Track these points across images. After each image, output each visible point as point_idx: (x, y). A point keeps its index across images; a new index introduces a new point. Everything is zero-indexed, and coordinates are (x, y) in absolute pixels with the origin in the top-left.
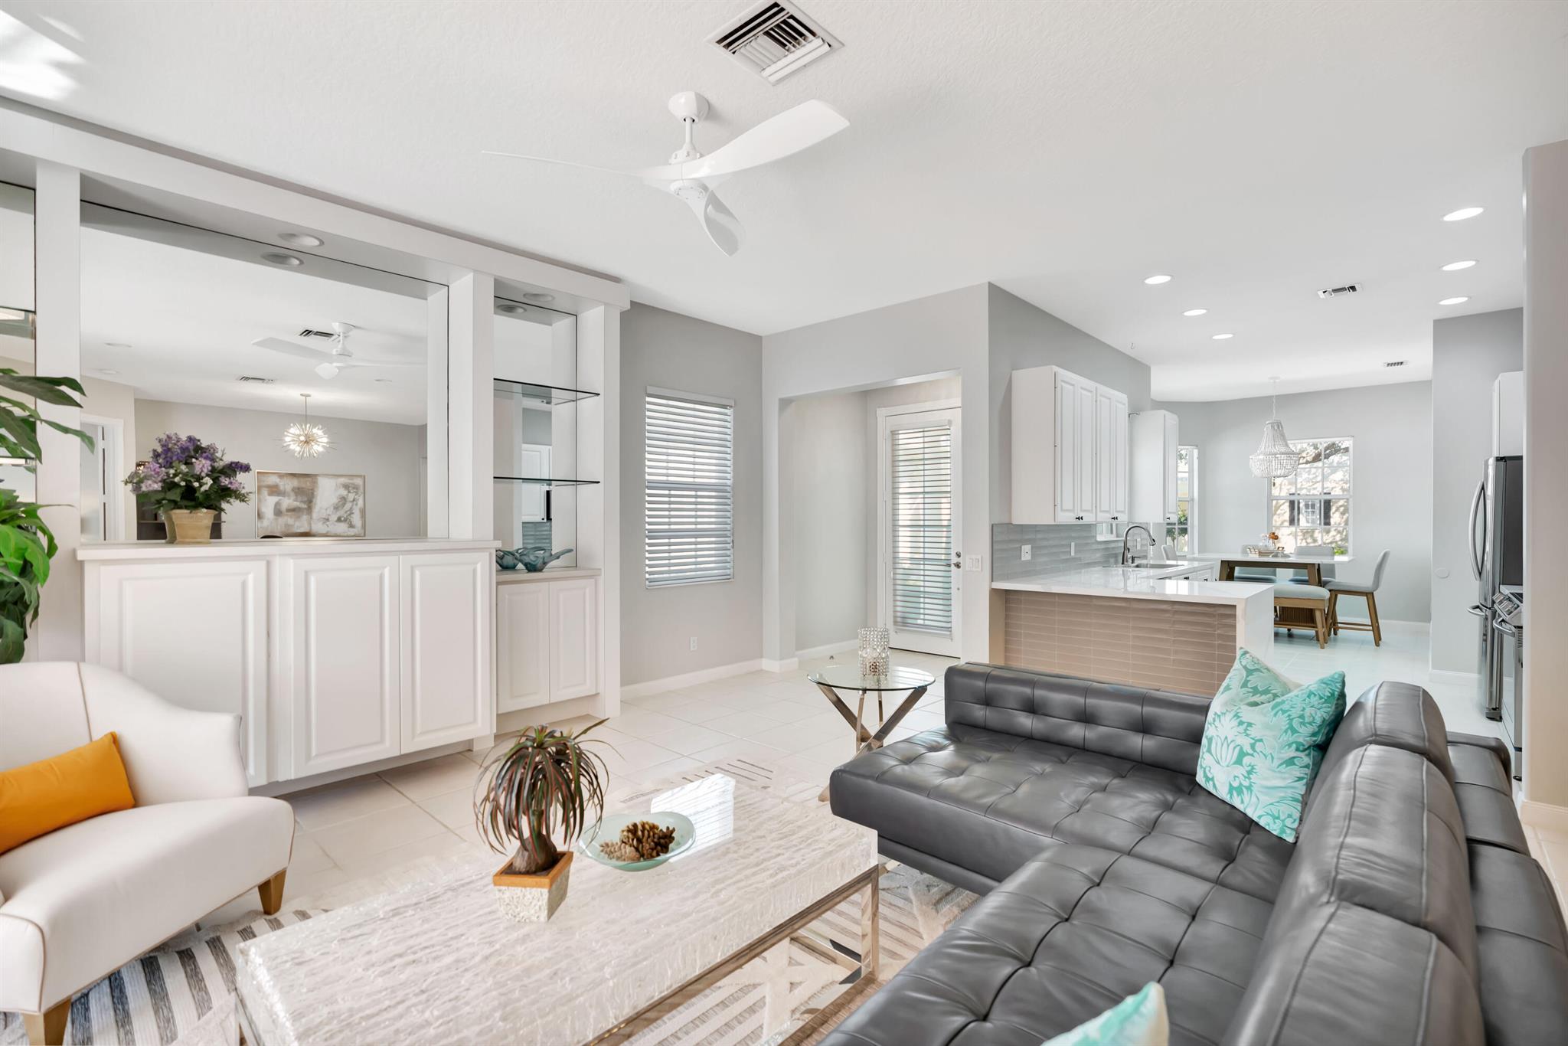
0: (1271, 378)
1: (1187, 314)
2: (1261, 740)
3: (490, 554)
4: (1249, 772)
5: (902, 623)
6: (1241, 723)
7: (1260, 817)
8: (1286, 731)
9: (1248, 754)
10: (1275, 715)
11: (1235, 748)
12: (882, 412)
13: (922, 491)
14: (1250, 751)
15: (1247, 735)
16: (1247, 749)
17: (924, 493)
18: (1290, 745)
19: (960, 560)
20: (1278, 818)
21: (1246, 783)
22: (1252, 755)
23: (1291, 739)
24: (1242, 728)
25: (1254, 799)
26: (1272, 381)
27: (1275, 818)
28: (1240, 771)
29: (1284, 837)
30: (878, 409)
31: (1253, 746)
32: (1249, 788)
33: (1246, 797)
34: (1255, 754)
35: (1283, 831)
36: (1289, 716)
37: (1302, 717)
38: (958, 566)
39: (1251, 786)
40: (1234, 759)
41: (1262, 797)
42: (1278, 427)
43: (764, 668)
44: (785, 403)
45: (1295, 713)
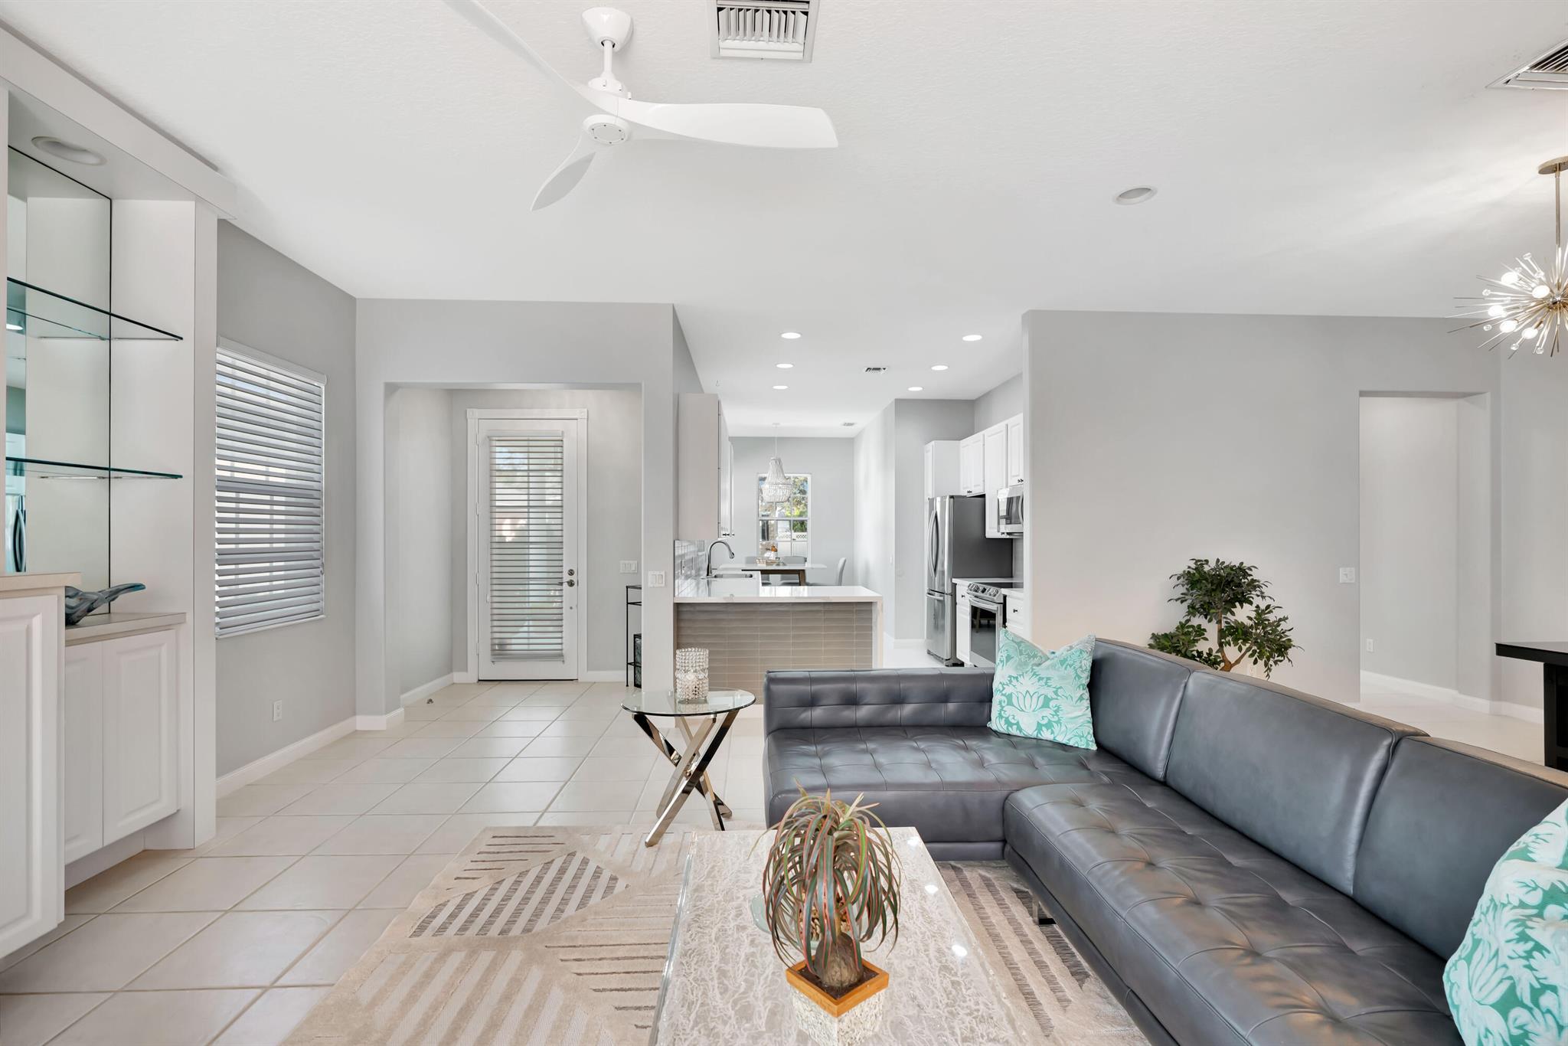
0: (774, 424)
1: (779, 366)
2: (1061, 688)
3: (59, 597)
4: (1056, 711)
5: (500, 651)
6: (1040, 679)
7: (1069, 740)
8: (1075, 678)
9: (1052, 699)
10: (1066, 668)
11: (1039, 697)
12: (473, 414)
13: (526, 505)
14: (1055, 696)
15: (1049, 686)
16: (1051, 695)
17: (529, 507)
18: (1079, 687)
19: (574, 578)
20: (1083, 736)
21: (1056, 719)
22: (1057, 699)
23: (1079, 683)
24: (1042, 682)
25: (1063, 728)
26: (774, 426)
27: (1081, 737)
28: (1047, 712)
29: (1090, 748)
30: (468, 410)
31: (1056, 693)
32: (1058, 722)
33: (1056, 729)
34: (1059, 698)
35: (1088, 744)
36: (1074, 668)
37: (1081, 667)
38: (571, 584)
39: (1059, 720)
40: (1040, 705)
41: (1069, 726)
42: (779, 461)
43: (358, 728)
44: (391, 389)
45: (1077, 665)
